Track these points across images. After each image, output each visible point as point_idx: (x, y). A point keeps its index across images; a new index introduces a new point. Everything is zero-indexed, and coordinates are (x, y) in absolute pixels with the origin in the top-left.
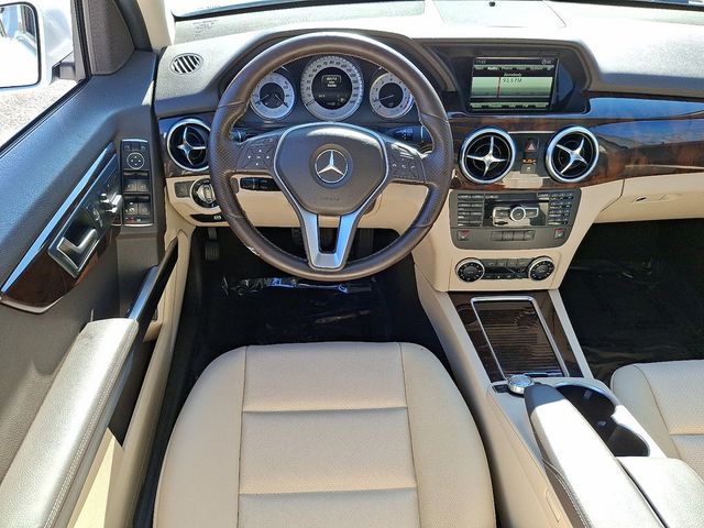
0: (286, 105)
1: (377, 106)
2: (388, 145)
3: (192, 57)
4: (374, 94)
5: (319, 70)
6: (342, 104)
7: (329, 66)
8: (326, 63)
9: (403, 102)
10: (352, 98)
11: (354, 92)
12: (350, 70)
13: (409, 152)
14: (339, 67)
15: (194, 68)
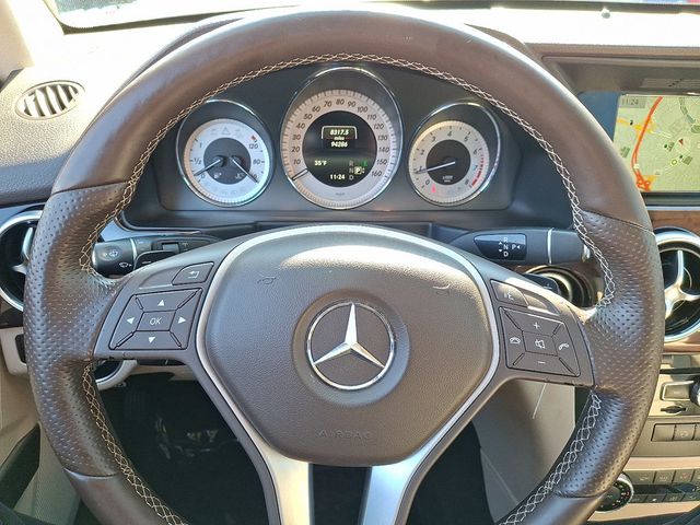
0: (254, 178)
1: (422, 182)
2: (492, 285)
3: (66, 88)
4: (417, 160)
5: (316, 116)
6: (359, 178)
7: (335, 108)
8: (328, 103)
9: (471, 174)
10: (376, 168)
11: (380, 155)
12: (373, 117)
13: (549, 305)
14: (353, 110)
15: (63, 107)
